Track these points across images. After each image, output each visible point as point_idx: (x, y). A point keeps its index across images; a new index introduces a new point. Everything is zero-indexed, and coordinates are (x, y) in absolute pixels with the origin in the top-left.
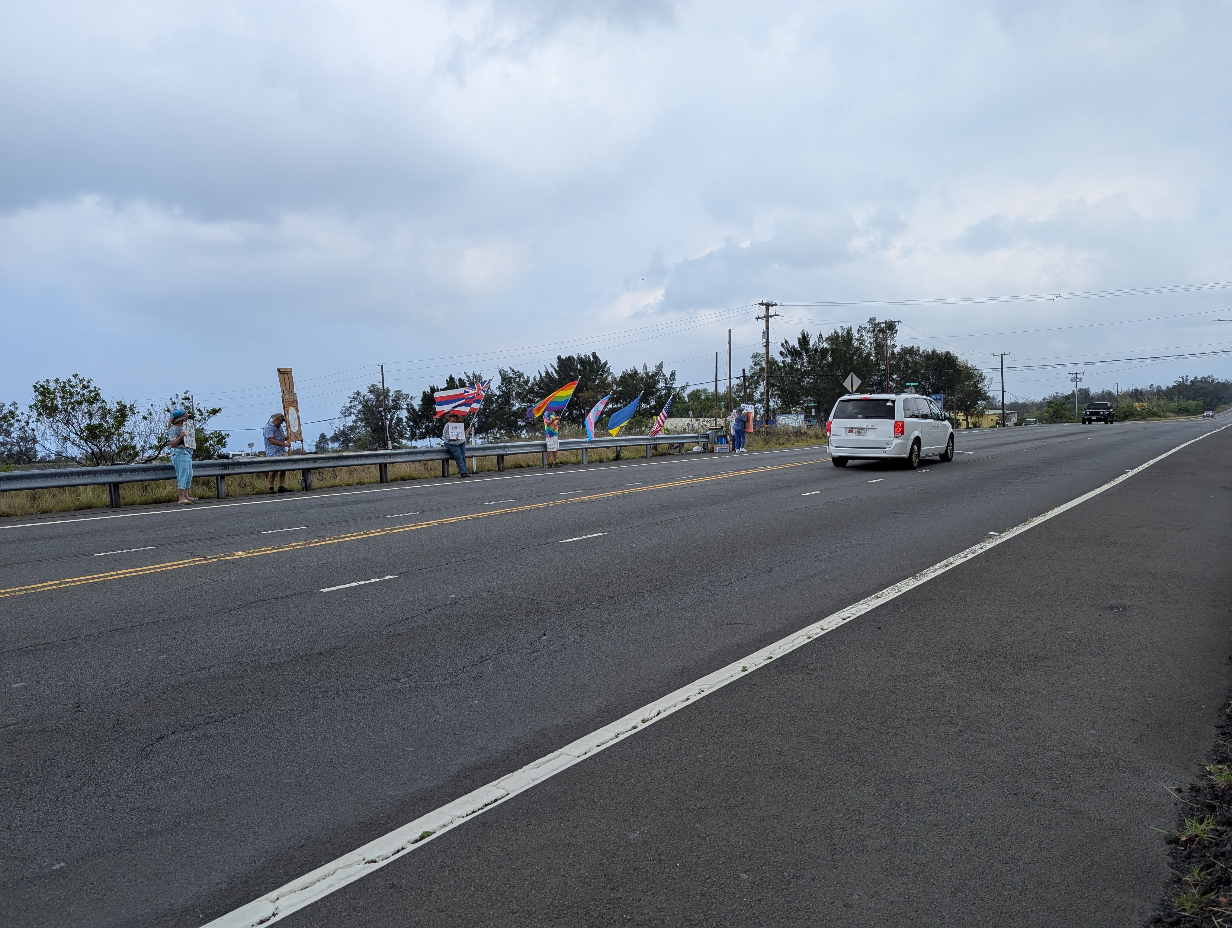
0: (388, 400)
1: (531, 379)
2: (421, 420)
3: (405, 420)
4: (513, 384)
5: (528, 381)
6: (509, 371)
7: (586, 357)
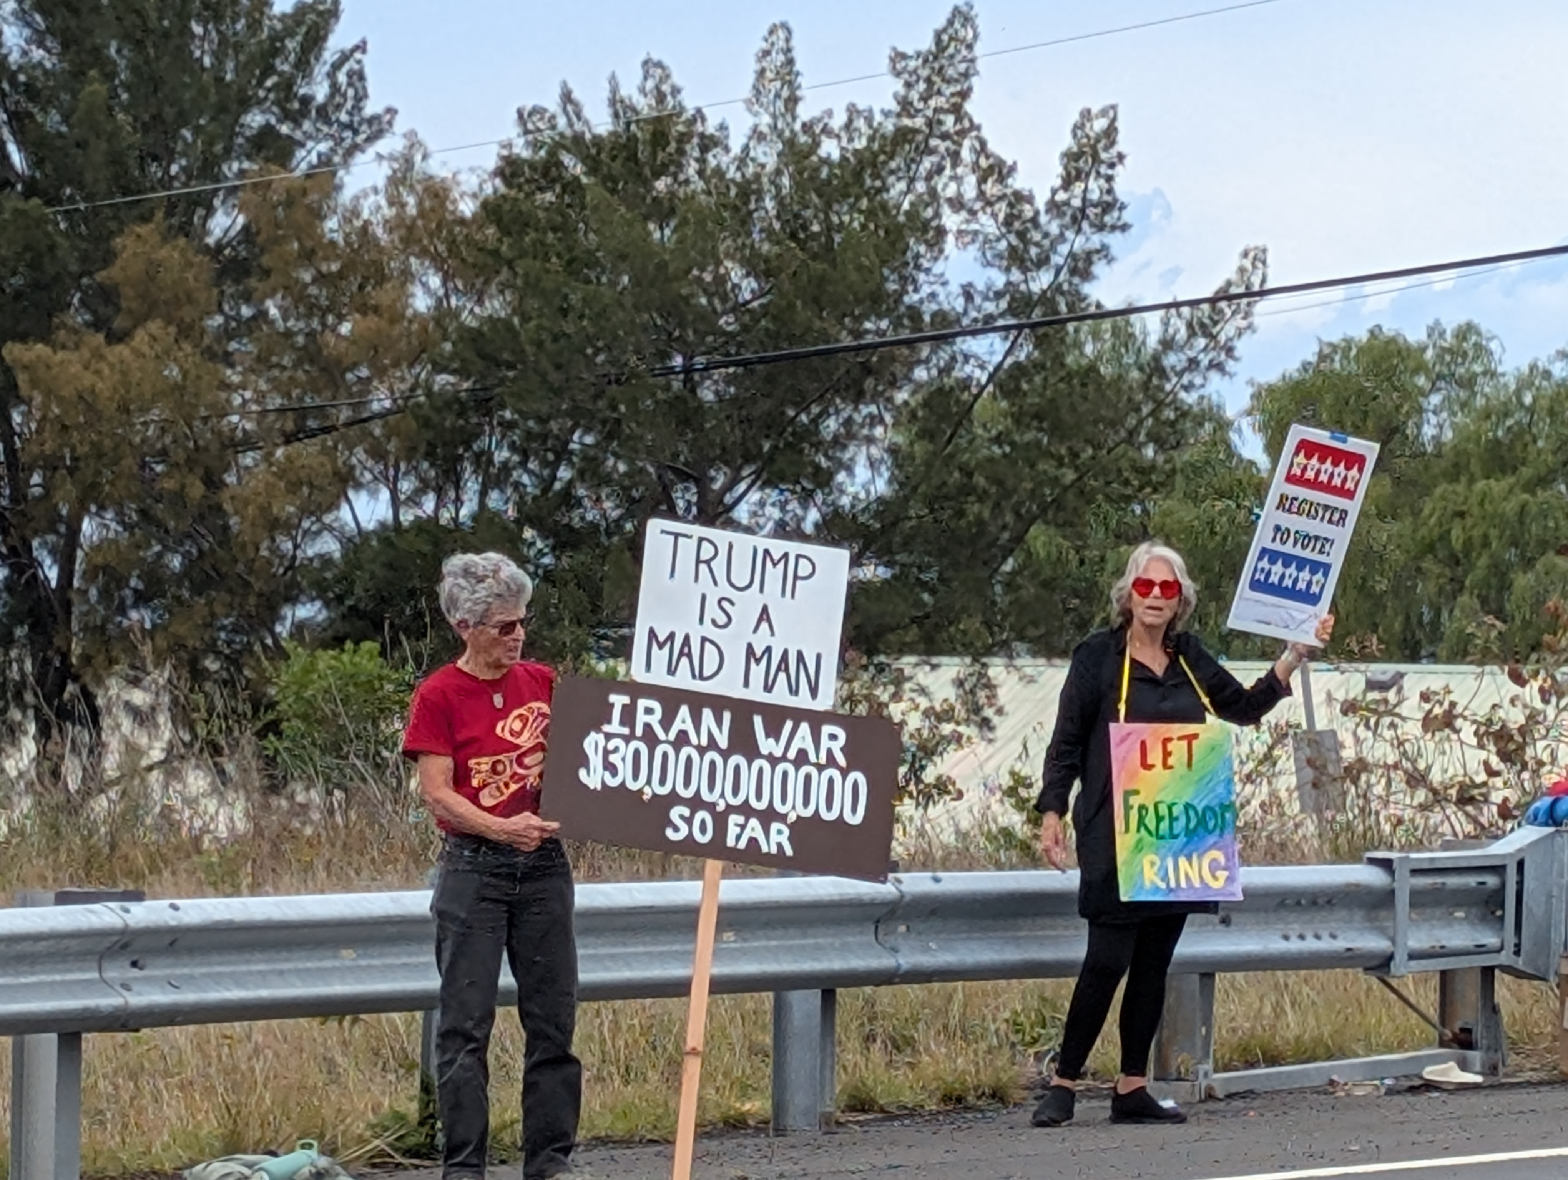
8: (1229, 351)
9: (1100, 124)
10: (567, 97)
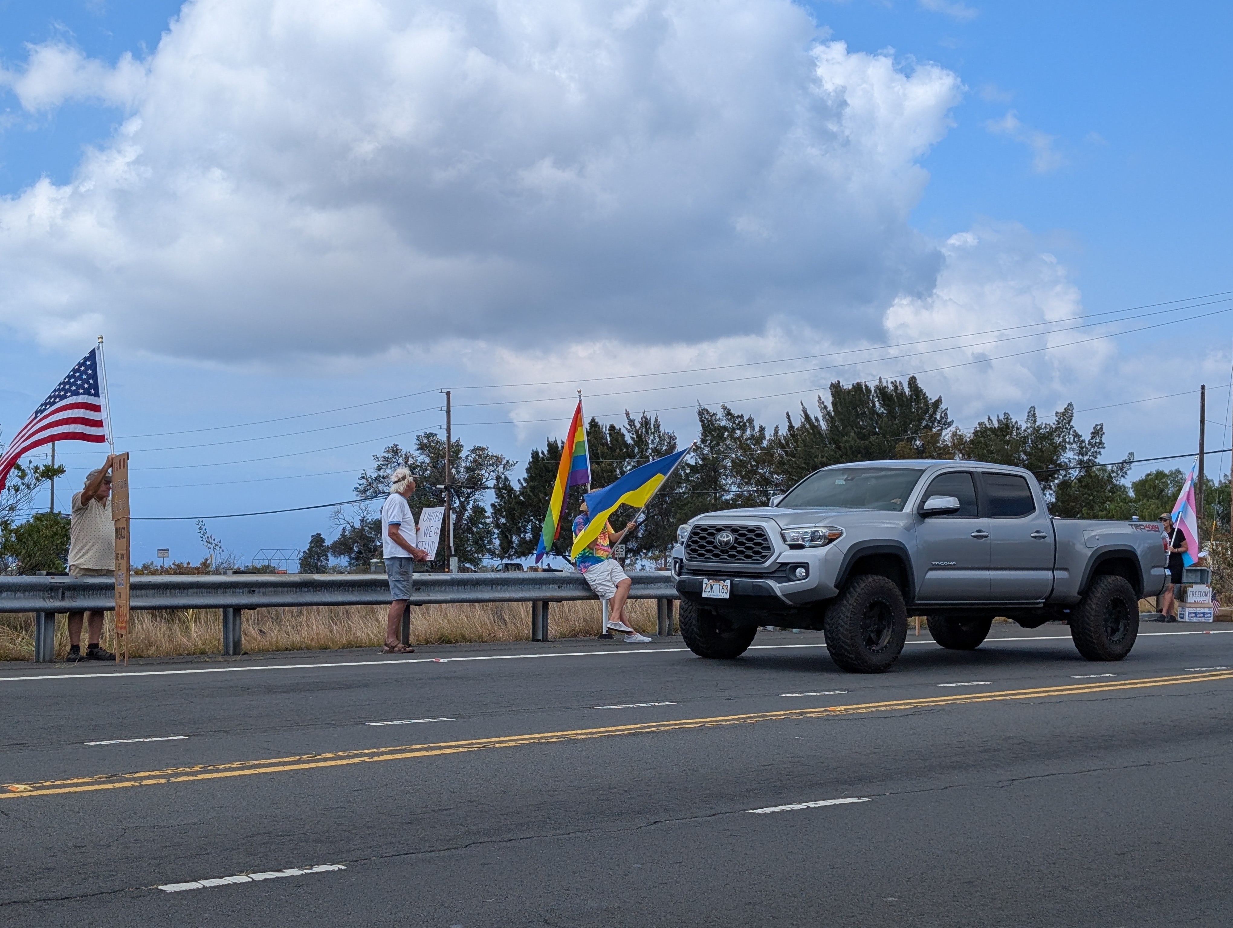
0: (457, 468)
1: (769, 434)
2: (522, 514)
3: (489, 511)
4: (728, 442)
5: (762, 436)
6: (720, 414)
7: (896, 387)
8: (1126, 473)
9: (1099, 427)
10: (989, 419)
